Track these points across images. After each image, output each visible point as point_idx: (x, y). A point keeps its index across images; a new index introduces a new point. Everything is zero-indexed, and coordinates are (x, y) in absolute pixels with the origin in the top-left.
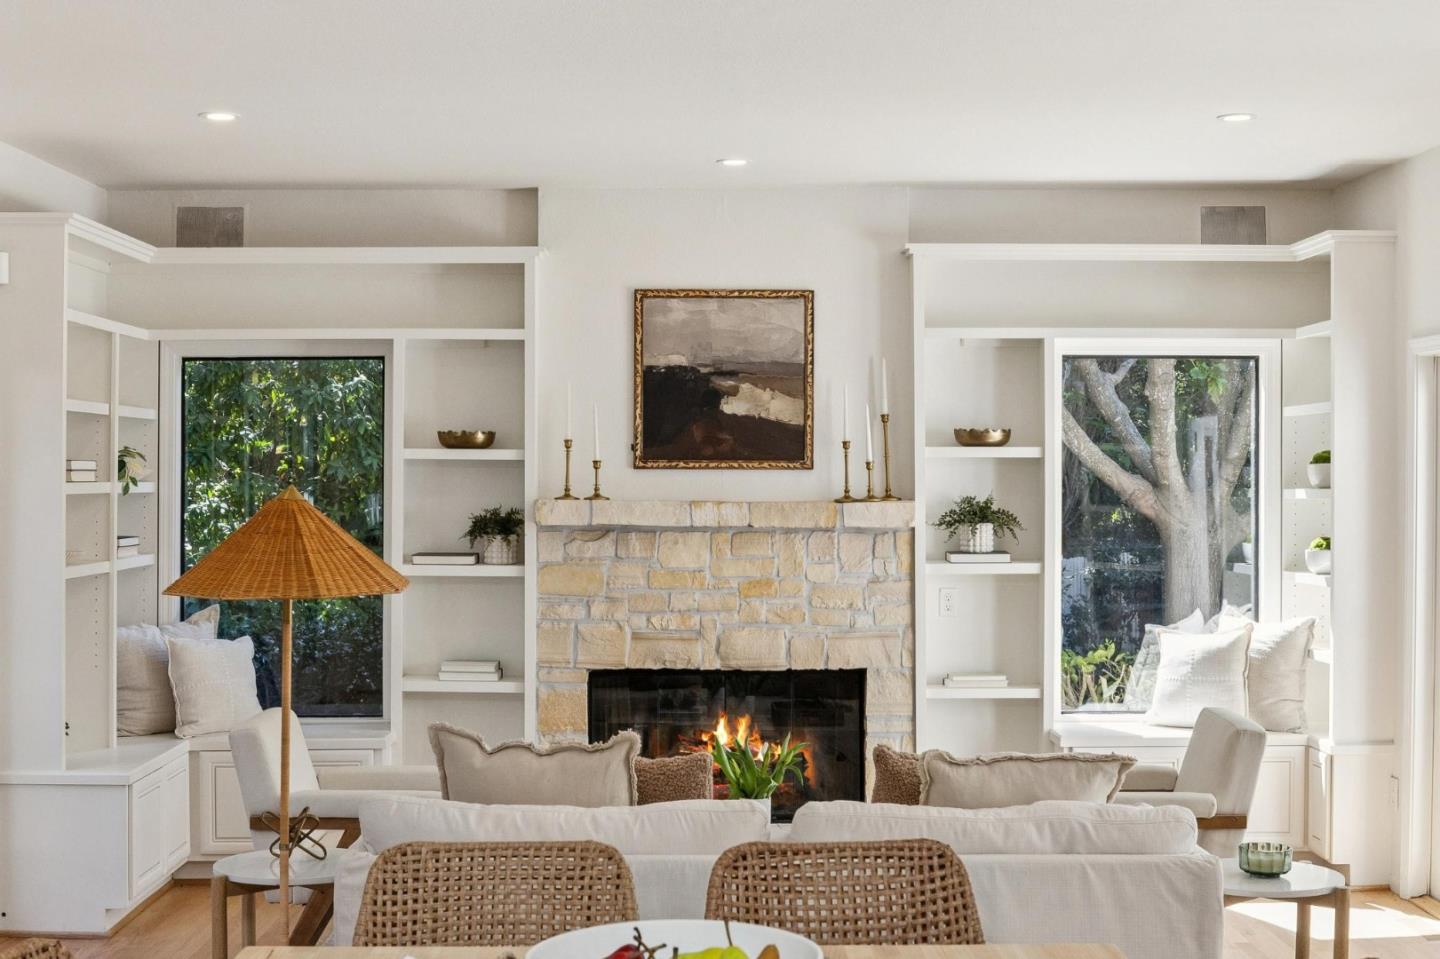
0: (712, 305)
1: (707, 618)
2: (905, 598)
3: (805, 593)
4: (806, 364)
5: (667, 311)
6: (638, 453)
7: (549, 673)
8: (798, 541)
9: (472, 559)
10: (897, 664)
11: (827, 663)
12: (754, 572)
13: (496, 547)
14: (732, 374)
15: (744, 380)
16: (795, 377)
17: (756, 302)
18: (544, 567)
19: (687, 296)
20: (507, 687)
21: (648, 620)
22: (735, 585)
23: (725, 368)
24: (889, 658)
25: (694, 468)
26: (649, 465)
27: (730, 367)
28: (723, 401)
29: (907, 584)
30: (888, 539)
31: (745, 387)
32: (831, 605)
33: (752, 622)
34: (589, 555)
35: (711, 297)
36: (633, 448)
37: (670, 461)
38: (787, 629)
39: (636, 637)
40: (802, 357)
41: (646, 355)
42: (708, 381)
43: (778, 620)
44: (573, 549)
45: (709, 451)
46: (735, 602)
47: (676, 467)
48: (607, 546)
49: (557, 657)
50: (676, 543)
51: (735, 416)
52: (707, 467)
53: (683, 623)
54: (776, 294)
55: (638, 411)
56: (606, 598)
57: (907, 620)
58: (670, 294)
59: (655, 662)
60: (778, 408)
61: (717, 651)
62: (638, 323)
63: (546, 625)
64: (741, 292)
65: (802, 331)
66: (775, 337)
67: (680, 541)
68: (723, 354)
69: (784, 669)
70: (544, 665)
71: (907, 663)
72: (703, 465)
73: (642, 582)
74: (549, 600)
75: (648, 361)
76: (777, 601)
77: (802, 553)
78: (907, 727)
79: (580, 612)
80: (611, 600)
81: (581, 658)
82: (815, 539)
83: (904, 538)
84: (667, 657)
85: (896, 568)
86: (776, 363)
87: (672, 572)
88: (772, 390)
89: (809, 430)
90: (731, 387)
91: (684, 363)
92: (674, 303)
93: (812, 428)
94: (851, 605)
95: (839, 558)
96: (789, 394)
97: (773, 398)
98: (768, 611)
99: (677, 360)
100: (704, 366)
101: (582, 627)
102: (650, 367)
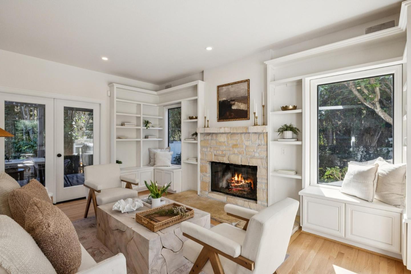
0: (230, 86)
2: (266, 150)
3: (244, 147)
5: (222, 89)
7: (202, 161)
8: (243, 135)
9: (193, 140)
10: (264, 166)
11: (249, 164)
12: (235, 143)
14: (234, 100)
15: (236, 101)
16: (246, 99)
17: (238, 84)
18: (201, 141)
19: (226, 86)
20: (196, 163)
21: (216, 152)
22: (231, 145)
23: (233, 99)
24: (262, 164)
25: (227, 121)
26: (220, 121)
27: (234, 99)
28: (232, 106)
29: (266, 146)
30: (262, 135)
31: (236, 103)
32: (249, 150)
33: (234, 154)
34: (207, 139)
35: (230, 85)
36: (217, 118)
38: (241, 156)
39: (215, 155)
40: (247, 95)
42: (230, 103)
43: (239, 153)
44: (205, 137)
45: (230, 117)
46: (231, 149)
47: (224, 121)
48: (210, 137)
49: (204, 158)
50: (221, 136)
51: (234, 109)
52: (229, 121)
53: (222, 153)
54: (241, 82)
55: (218, 110)
56: (210, 147)
57: (266, 155)
60: (242, 106)
61: (228, 159)
62: (218, 93)
63: (201, 152)
64: (235, 82)
65: (247, 89)
66: (242, 91)
67: (222, 136)
68: (232, 96)
69: (240, 164)
70: (201, 159)
71: (266, 166)
72: (229, 120)
73: (215, 144)
74: (202, 147)
75: (220, 100)
76: (239, 149)
77: (244, 138)
78: (266, 182)
79: (206, 150)
83: (265, 135)
84: (219, 160)
85: (263, 142)
86: (242, 97)
87: (220, 142)
88: (241, 103)
89: (248, 111)
90: (234, 103)
91: (226, 100)
92: (224, 87)
93: (249, 110)
94: (254, 151)
95: (251, 140)
96: (245, 103)
97: (241, 105)
98: (237, 151)
99: (224, 99)
100: (229, 99)
101: (206, 153)
102: (220, 101)
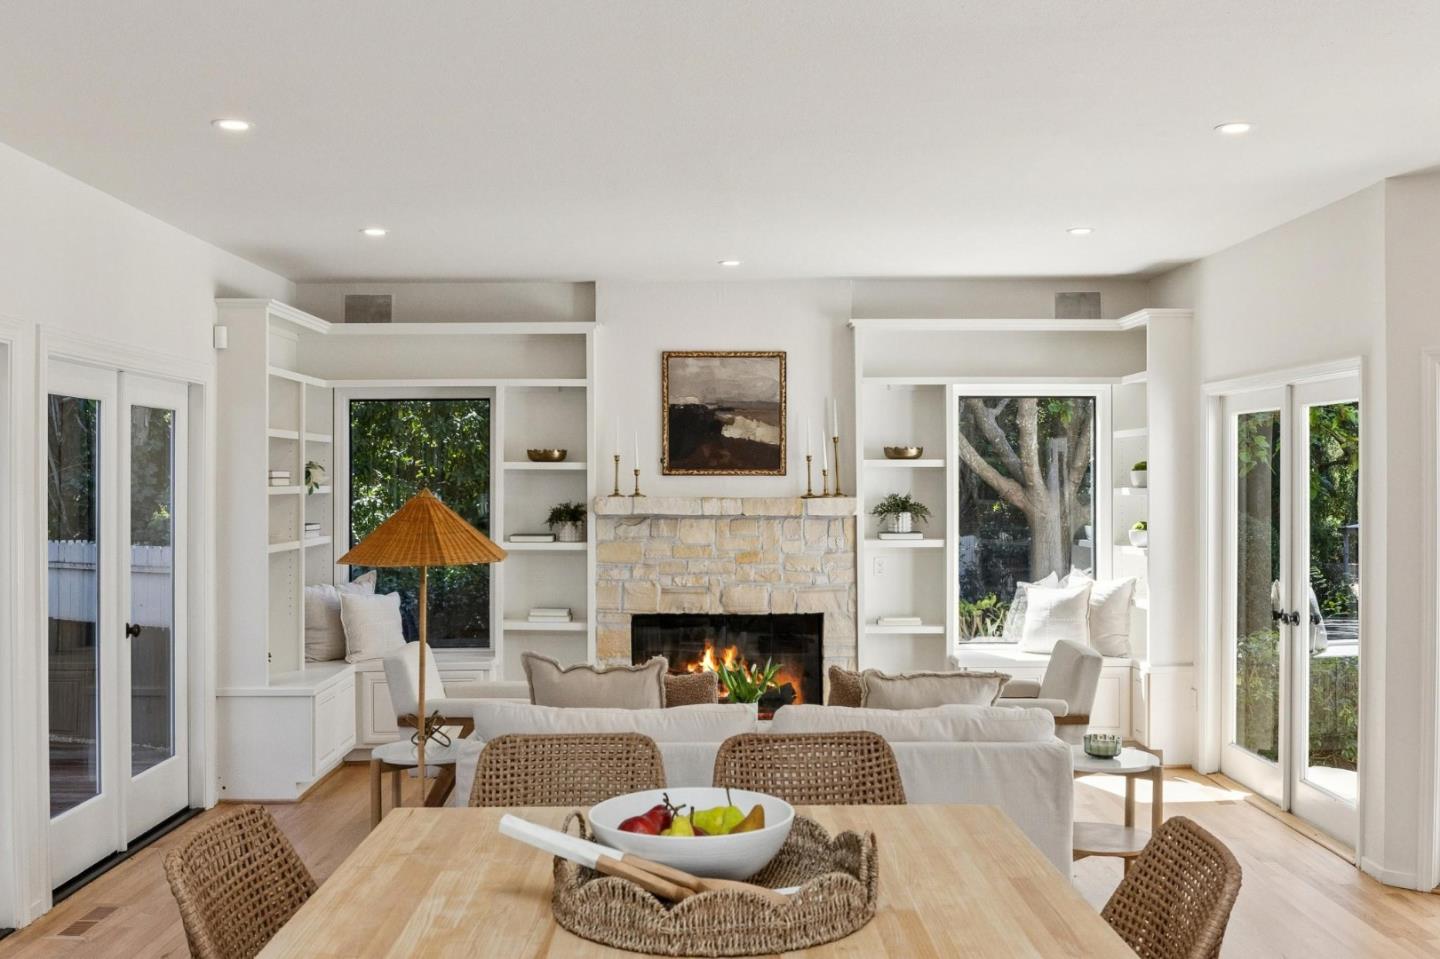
0: (716, 362)
1: (713, 578)
2: (850, 564)
3: (781, 561)
4: (781, 403)
5: (684, 366)
6: (665, 465)
7: (604, 616)
8: (776, 524)
9: (551, 538)
10: (845, 609)
11: (796, 609)
12: (746, 547)
13: (567, 530)
14: (729, 410)
15: (740, 414)
16: (773, 412)
17: (747, 360)
18: (600, 544)
19: (698, 356)
20: (576, 626)
21: (673, 580)
22: (733, 555)
23: (725, 406)
24: (839, 607)
25: (704, 475)
26: (673, 472)
27: (729, 405)
28: (724, 428)
29: (851, 555)
30: (838, 524)
31: (739, 419)
32: (799, 569)
33: (745, 581)
34: (632, 535)
35: (715, 357)
36: (662, 461)
37: (688, 470)
38: (769, 587)
39: (665, 591)
40: (778, 397)
41: (671, 397)
42: (714, 414)
43: (762, 579)
44: (621, 530)
45: (714, 463)
46: (732, 567)
47: (691, 474)
48: (644, 528)
49: (611, 606)
50: (692, 526)
51: (731, 438)
52: (713, 474)
53: (697, 581)
54: (760, 355)
55: (665, 436)
56: (645, 564)
57: (851, 580)
58: (687, 355)
59: (678, 608)
60: (762, 433)
61: (721, 601)
62: (665, 374)
63: (602, 584)
64: (736, 353)
65: (778, 379)
66: (760, 384)
67: (695, 524)
68: (723, 396)
69: (766, 613)
70: (602, 611)
71: (852, 610)
72: (711, 472)
73: (669, 553)
74: (605, 566)
75: (672, 402)
76: (762, 567)
77: (780, 532)
78: (852, 653)
79: (626, 575)
80: (647, 566)
81: (626, 606)
82: (788, 523)
83: (849, 523)
84: (686, 605)
85: (844, 544)
86: (760, 402)
87: (689, 547)
88: (758, 420)
89: (782, 448)
90: (729, 419)
91: (697, 403)
92: (690, 361)
93: (785, 446)
94: (813, 569)
95: (804, 537)
96: (769, 423)
97: (758, 426)
98: (756, 573)
99: (692, 400)
100: (711, 404)
101: (627, 585)
102: (673, 406)
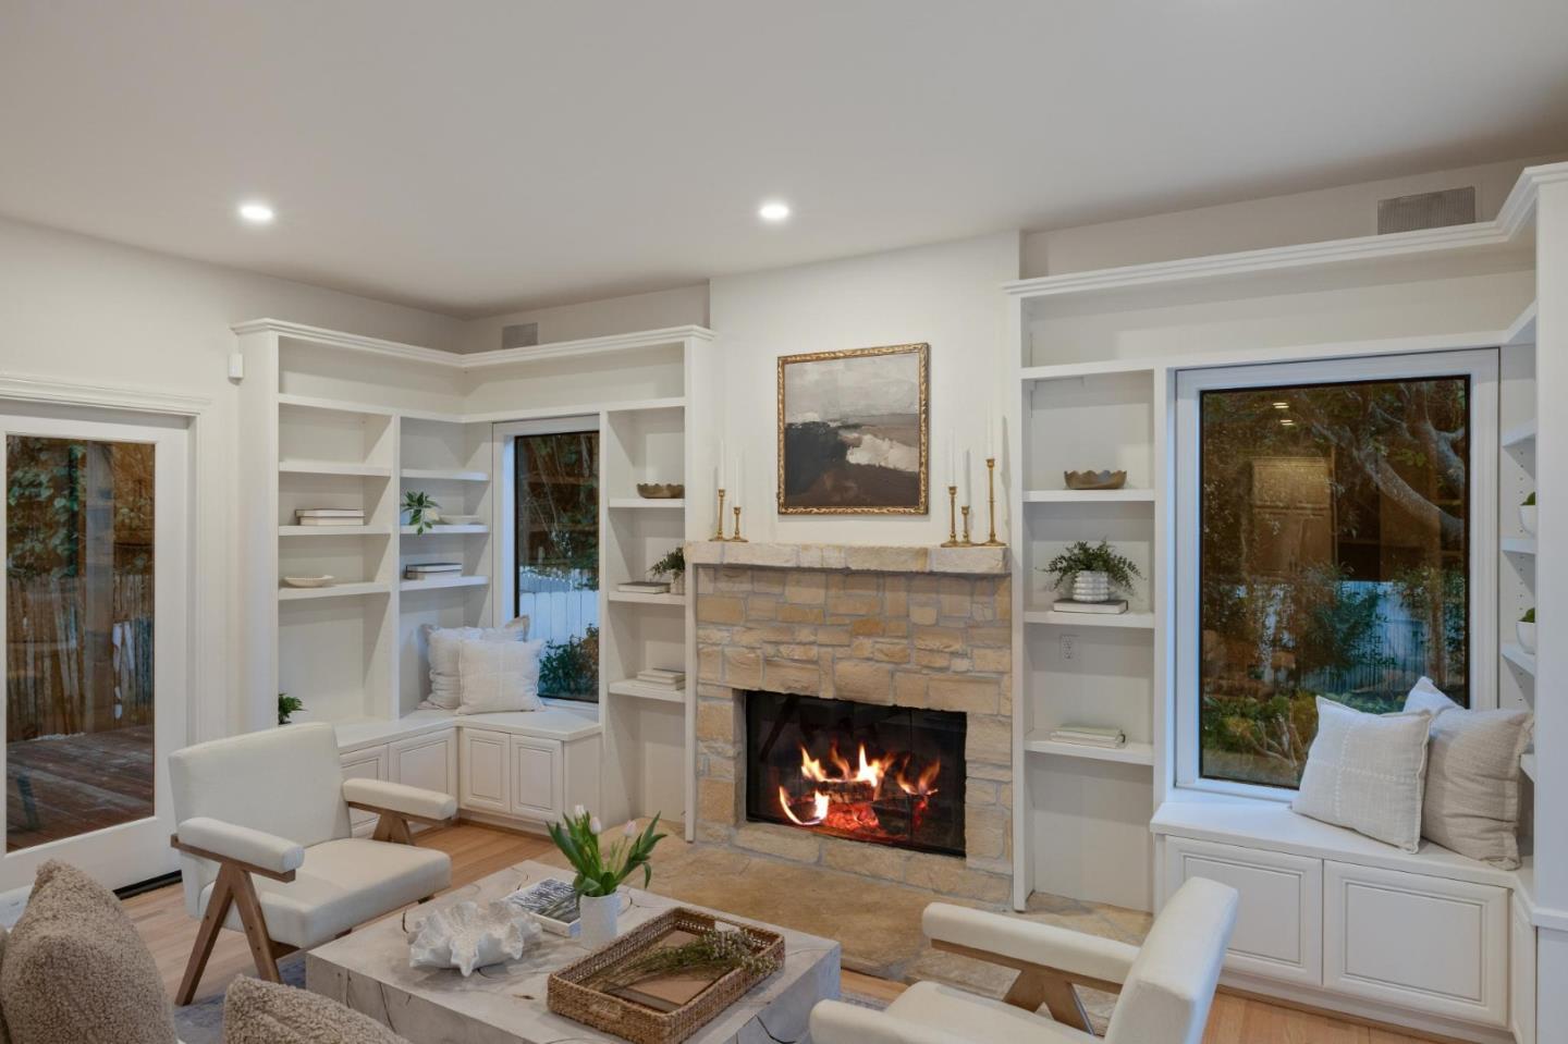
0: (839, 365)
1: (823, 651)
2: (1003, 645)
3: (909, 634)
4: (920, 414)
5: (802, 373)
6: (782, 501)
7: (703, 688)
8: (902, 582)
11: (928, 703)
12: (864, 611)
13: (673, 580)
14: (855, 427)
15: (868, 432)
16: (914, 427)
17: (876, 359)
18: (699, 599)
19: (819, 358)
21: (777, 649)
22: (848, 623)
23: (851, 421)
24: (987, 704)
25: (825, 514)
26: (790, 510)
27: (855, 421)
28: (849, 452)
30: (986, 585)
31: (867, 438)
32: (932, 647)
33: (863, 658)
34: (733, 589)
35: (840, 358)
36: (778, 496)
37: (806, 507)
39: (769, 663)
40: (918, 408)
41: (787, 414)
42: (837, 434)
43: (885, 657)
44: (722, 583)
45: (837, 498)
46: (847, 637)
47: (810, 513)
48: (745, 581)
49: (710, 676)
50: (799, 582)
51: (858, 465)
52: (835, 514)
53: (805, 654)
54: (893, 350)
55: (781, 463)
56: (746, 627)
58: (805, 358)
59: (783, 686)
60: (897, 457)
61: (833, 682)
62: (782, 386)
63: (700, 646)
64: (862, 350)
65: (917, 383)
66: (892, 390)
67: (802, 580)
68: (849, 409)
69: (890, 704)
70: (700, 681)
71: (1005, 711)
72: (833, 511)
73: (772, 615)
74: (705, 625)
75: (788, 420)
76: (885, 641)
77: (905, 595)
79: (725, 639)
80: (749, 629)
81: (727, 677)
82: (917, 582)
83: (1004, 584)
84: (793, 683)
85: (994, 614)
86: (893, 415)
87: (795, 607)
88: (891, 440)
89: (922, 476)
90: (855, 439)
91: (818, 420)
92: (810, 366)
93: (927, 474)
94: (950, 649)
95: (939, 602)
96: (905, 443)
97: (891, 447)
98: (876, 649)
99: (812, 417)
100: (835, 421)
101: (726, 651)
102: (790, 425)
